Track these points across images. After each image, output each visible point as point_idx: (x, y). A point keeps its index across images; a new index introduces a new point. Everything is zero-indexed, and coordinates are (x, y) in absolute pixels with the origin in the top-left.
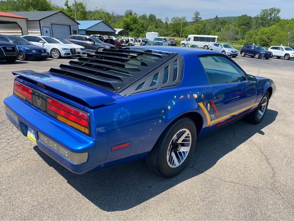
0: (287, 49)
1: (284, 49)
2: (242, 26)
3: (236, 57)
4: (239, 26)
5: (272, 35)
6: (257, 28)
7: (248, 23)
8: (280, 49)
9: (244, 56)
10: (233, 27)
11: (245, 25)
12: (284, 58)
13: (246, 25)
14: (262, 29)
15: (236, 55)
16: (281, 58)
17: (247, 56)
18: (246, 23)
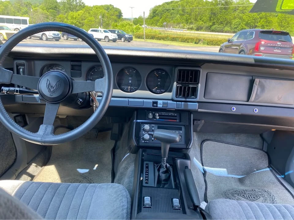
0: (105, 31)
1: (103, 32)
2: (51, 10)
3: (60, 40)
4: (48, 9)
5: (82, 20)
6: (66, 12)
7: (56, 7)
8: (99, 32)
9: (67, 39)
10: (40, 10)
11: (53, 9)
12: (104, 40)
13: (55, 9)
14: (71, 13)
15: (60, 38)
16: (102, 40)
17: (69, 39)
18: (54, 7)
